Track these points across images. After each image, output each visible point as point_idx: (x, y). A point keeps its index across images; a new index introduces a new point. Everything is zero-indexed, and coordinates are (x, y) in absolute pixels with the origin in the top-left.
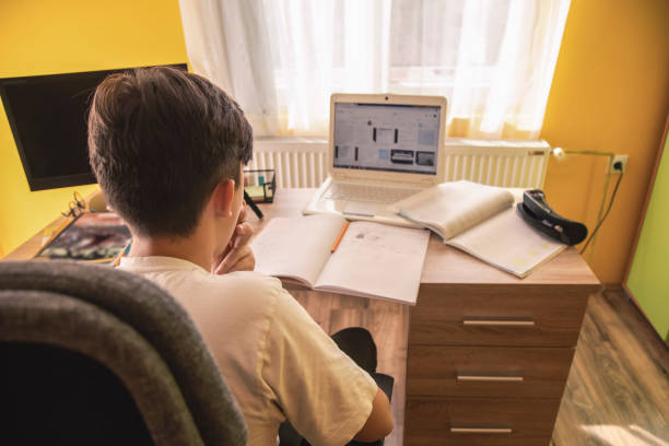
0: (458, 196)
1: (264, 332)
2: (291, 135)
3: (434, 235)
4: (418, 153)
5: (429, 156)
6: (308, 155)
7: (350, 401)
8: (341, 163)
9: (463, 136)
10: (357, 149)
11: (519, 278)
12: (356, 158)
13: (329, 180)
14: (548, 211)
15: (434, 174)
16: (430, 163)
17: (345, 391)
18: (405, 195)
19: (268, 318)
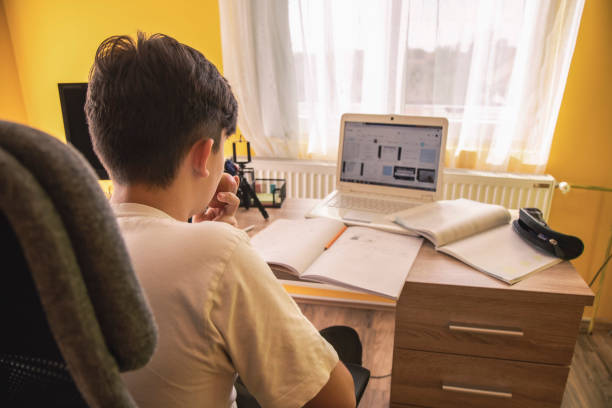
0: (456, 210)
1: (217, 273)
2: (310, 158)
3: (426, 241)
4: (419, 170)
5: (430, 173)
6: (323, 176)
7: (304, 364)
8: (346, 178)
9: (471, 167)
10: (362, 165)
11: (508, 284)
12: (362, 174)
13: (335, 192)
14: (543, 225)
15: (434, 190)
16: (431, 180)
17: (300, 351)
18: (404, 207)
19: (224, 261)
